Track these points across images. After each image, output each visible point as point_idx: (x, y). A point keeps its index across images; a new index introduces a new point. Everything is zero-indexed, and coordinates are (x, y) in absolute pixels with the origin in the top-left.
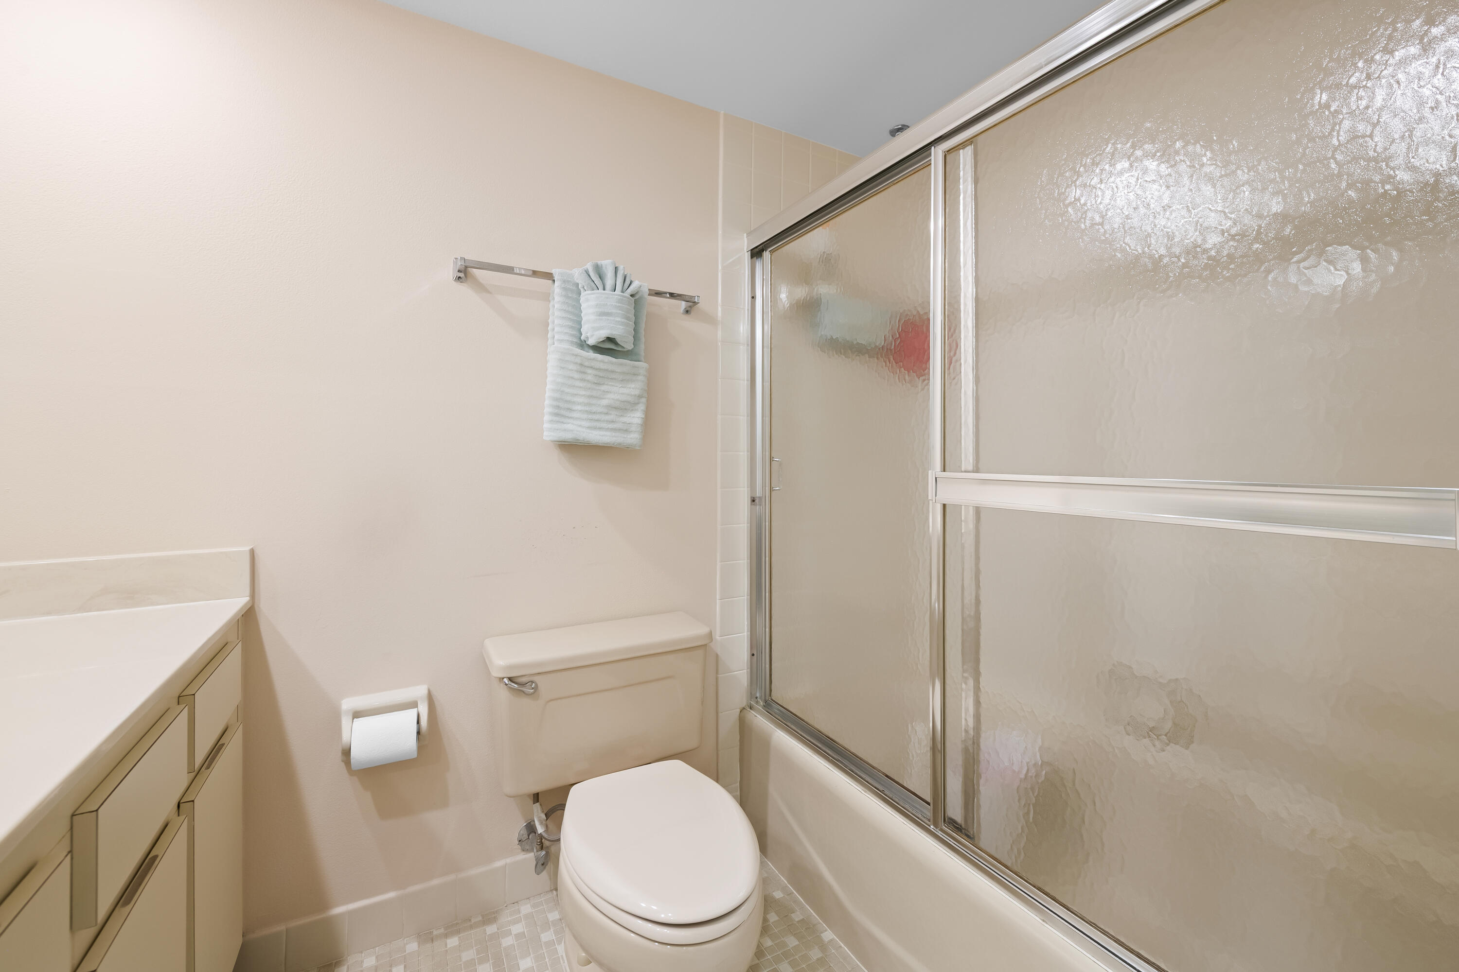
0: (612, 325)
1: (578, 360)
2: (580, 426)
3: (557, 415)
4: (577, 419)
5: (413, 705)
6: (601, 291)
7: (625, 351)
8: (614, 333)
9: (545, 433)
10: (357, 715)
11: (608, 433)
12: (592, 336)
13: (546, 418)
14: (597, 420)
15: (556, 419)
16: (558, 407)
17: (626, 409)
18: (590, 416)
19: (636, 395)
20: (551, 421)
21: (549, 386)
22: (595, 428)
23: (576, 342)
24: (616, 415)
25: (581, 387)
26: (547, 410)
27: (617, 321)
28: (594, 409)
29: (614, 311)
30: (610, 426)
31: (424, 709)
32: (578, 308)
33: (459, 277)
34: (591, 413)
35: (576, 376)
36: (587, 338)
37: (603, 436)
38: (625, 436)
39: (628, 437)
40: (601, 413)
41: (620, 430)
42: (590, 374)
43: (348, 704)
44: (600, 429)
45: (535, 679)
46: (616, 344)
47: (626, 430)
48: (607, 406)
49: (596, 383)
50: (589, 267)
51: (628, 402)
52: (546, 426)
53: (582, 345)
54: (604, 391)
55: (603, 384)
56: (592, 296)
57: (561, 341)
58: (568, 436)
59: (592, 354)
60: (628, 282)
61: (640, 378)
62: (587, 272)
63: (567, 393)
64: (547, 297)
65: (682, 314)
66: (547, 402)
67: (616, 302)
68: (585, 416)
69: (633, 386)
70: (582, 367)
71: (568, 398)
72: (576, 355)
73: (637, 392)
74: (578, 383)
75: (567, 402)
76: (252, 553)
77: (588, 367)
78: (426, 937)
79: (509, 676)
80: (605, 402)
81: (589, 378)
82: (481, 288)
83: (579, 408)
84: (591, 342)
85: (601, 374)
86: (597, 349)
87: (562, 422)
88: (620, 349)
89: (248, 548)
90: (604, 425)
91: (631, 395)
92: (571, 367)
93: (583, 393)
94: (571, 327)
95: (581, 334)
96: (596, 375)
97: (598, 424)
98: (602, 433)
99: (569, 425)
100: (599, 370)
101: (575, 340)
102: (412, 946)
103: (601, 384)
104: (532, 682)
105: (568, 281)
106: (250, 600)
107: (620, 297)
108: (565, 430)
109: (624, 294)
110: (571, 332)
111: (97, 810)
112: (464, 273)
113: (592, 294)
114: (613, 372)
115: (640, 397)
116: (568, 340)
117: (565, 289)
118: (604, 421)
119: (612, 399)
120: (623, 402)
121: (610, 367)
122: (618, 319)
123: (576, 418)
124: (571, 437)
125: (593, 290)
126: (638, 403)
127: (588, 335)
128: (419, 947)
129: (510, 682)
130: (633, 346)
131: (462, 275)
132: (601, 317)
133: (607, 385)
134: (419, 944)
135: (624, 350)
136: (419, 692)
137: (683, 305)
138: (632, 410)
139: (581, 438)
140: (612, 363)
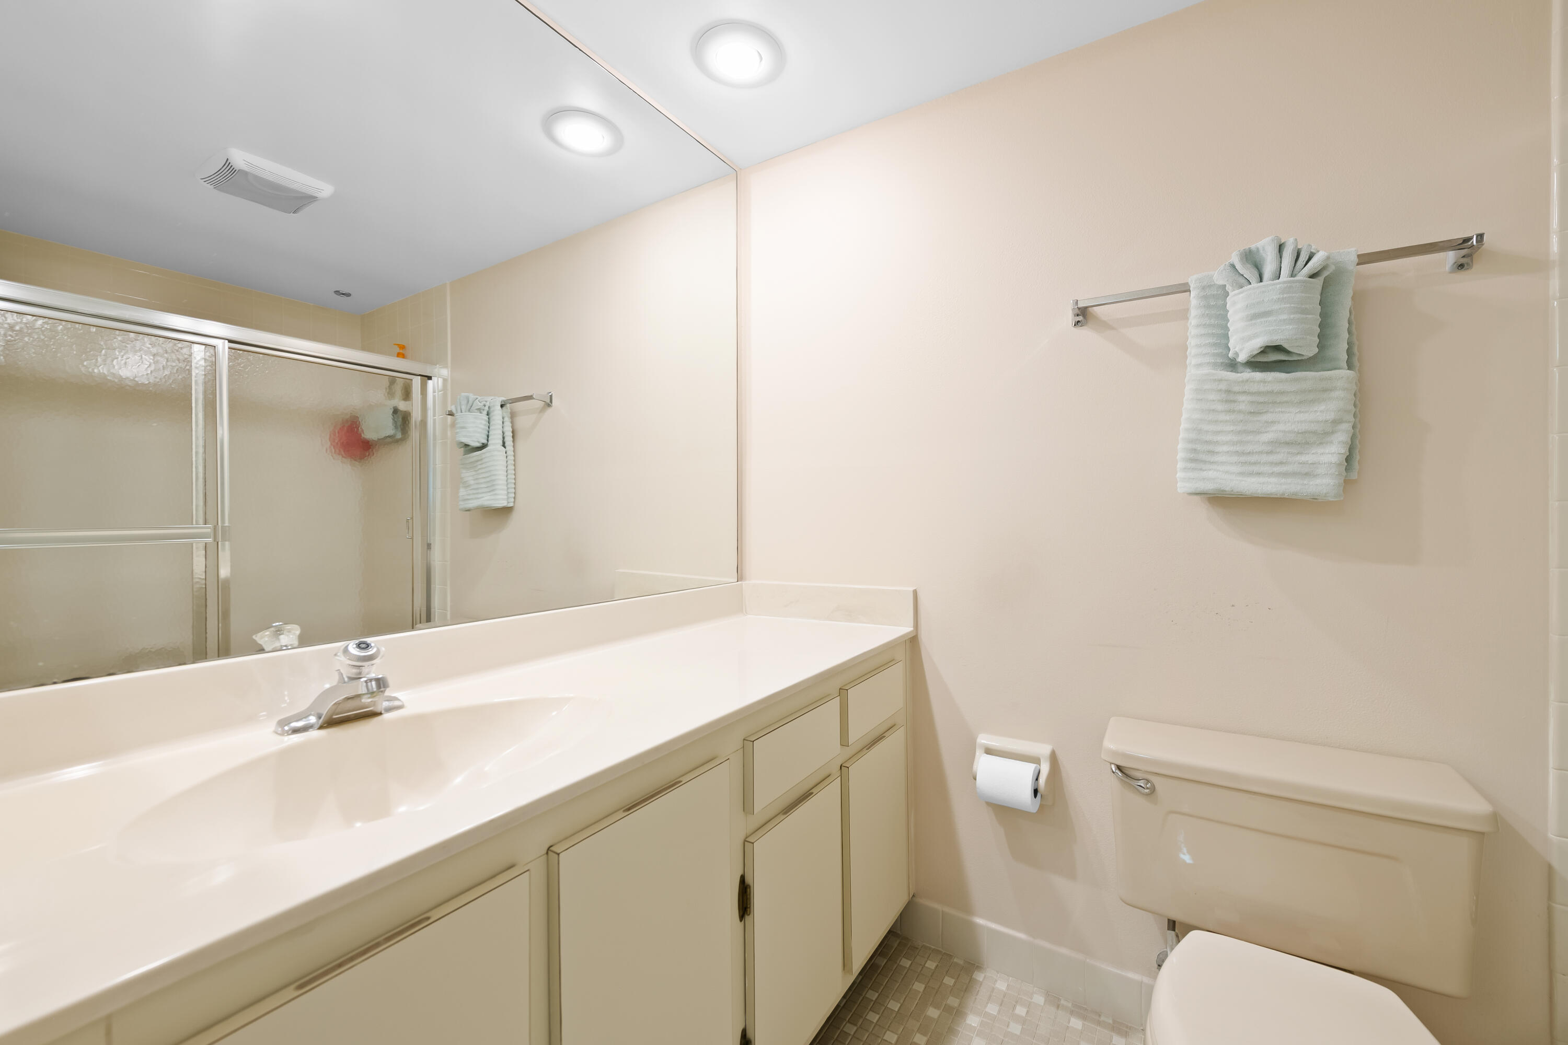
0: (1272, 328)
1: (1223, 386)
2: (1227, 472)
3: (1193, 460)
4: (1223, 463)
5: (1035, 760)
6: (1255, 284)
7: (1305, 360)
8: (1275, 338)
9: (1179, 484)
10: (989, 751)
11: (1273, 480)
12: (1241, 350)
13: (1180, 465)
14: (1255, 463)
15: (1193, 465)
16: (1195, 451)
17: (1307, 443)
18: (1243, 459)
19: (1326, 421)
20: (1185, 469)
21: (1184, 425)
22: (1251, 474)
23: (1222, 363)
24: (1289, 453)
25: (1226, 421)
26: (1181, 455)
27: (1281, 320)
28: (1249, 448)
29: (1276, 307)
30: (1277, 469)
31: (1045, 768)
32: (1223, 316)
33: (1078, 322)
34: (1243, 453)
35: (1220, 407)
36: (1237, 354)
37: (1264, 483)
38: (1305, 482)
39: (1311, 483)
40: (1261, 453)
41: (1294, 474)
42: (1244, 401)
43: (984, 739)
44: (1259, 474)
45: (1155, 780)
46: (1287, 352)
47: (1307, 474)
48: (1272, 442)
49: (1253, 413)
50: (1235, 259)
51: (1314, 433)
52: (1180, 475)
53: (1232, 365)
54: (1266, 422)
55: (1265, 412)
56: (1241, 295)
57: (1199, 365)
58: (1209, 486)
59: (1248, 374)
60: (1303, 258)
61: (1338, 393)
62: (1233, 266)
63: (1207, 432)
64: (1183, 314)
65: (1451, 272)
66: (1180, 446)
67: (1279, 294)
68: (1235, 459)
69: (1322, 407)
70: (1229, 396)
71: (1209, 437)
72: (1220, 380)
73: (1330, 416)
74: (1223, 417)
75: (1207, 442)
76: (915, 593)
77: (1239, 393)
78: (1053, 999)
79: (1119, 763)
80: (1266, 437)
81: (1242, 407)
82: (1104, 326)
83: (1225, 448)
84: (1242, 358)
85: (1261, 399)
86: (1255, 364)
87: (1201, 469)
88: (1295, 358)
89: (912, 589)
90: (1266, 469)
91: (1318, 422)
92: (1212, 396)
93: (1232, 428)
94: (1215, 345)
95: (1229, 350)
96: (1252, 402)
97: (1256, 469)
98: (1265, 479)
99: (1211, 472)
100: (1259, 393)
101: (1219, 360)
102: (1039, 999)
103: (1261, 413)
104: (1148, 781)
105: (1210, 286)
106: (914, 630)
107: (1286, 285)
108: (1204, 479)
109: (1295, 278)
110: (1216, 351)
111: (753, 741)
112: (1083, 315)
113: (1241, 293)
114: (1282, 393)
115: (1336, 422)
116: (1208, 363)
117: (1205, 297)
118: (1265, 463)
119: (1280, 431)
120: (1302, 433)
121: (1277, 387)
122: (1285, 317)
123: (1221, 462)
124: (1212, 488)
125: (1241, 288)
126: (1333, 432)
127: (1236, 349)
128: (1044, 1004)
129: (1117, 771)
130: (1317, 350)
131: (1080, 318)
132: (1253, 322)
133: (1272, 412)
134: (1045, 1001)
135: (1303, 358)
136: (1043, 750)
137: (1451, 257)
138: (1321, 443)
139: (1228, 489)
140: (1281, 381)
